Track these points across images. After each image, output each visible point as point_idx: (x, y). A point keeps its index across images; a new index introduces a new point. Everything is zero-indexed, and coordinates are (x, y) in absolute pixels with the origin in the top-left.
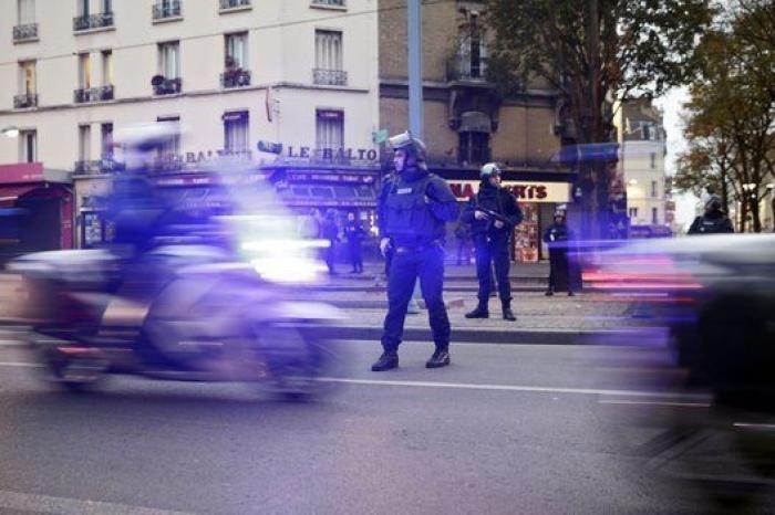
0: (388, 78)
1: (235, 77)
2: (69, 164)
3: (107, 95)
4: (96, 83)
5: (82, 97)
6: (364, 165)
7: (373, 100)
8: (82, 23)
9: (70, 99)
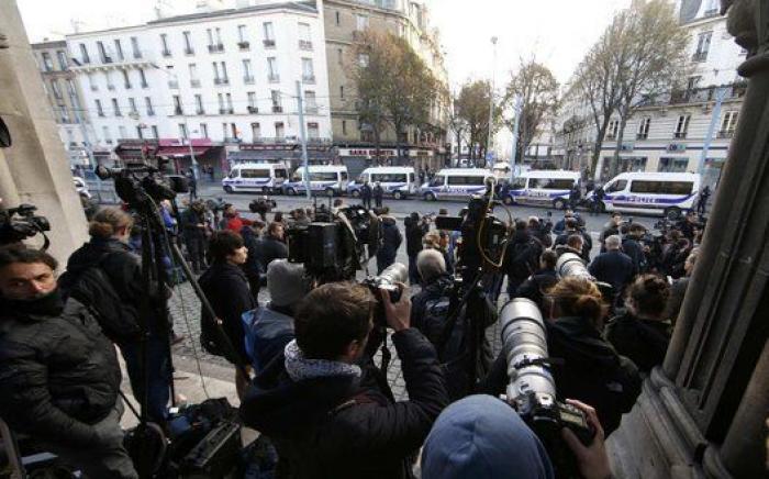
0: (336, 109)
1: (277, 109)
2: (221, 139)
3: (231, 112)
4: (226, 106)
5: (222, 112)
6: (326, 143)
7: (328, 119)
8: (217, 81)
9: (217, 113)
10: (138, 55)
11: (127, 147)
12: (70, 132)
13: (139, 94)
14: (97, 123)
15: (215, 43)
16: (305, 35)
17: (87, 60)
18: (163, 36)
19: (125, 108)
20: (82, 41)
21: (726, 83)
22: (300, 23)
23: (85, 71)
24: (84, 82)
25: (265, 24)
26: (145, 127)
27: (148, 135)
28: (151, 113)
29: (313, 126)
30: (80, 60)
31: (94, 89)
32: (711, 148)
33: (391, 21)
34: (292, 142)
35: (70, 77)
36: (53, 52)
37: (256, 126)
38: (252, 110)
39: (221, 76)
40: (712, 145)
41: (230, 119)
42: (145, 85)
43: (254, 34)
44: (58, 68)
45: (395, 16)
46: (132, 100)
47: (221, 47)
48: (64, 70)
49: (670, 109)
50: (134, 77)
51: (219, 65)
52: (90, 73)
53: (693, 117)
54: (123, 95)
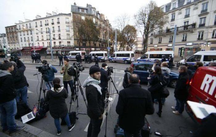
0: (75, 38)
1: (60, 38)
2: (47, 46)
3: (49, 39)
5: (47, 39)
6: (72, 47)
7: (73, 40)
10: (30, 27)
11: (25, 49)
12: (15, 45)
13: (30, 36)
14: (21, 43)
15: (47, 23)
16: (67, 21)
17: (20, 29)
18: (36, 23)
19: (27, 39)
20: (23, 24)
21: (181, 26)
22: (66, 18)
23: (19, 31)
24: (19, 34)
25: (58, 19)
26: (30, 44)
27: (31, 45)
28: (32, 40)
29: (69, 42)
30: (19, 29)
31: (21, 35)
32: (175, 45)
33: (91, 17)
34: (63, 46)
35: (16, 33)
36: (13, 28)
37: (55, 43)
38: (54, 39)
39: (48, 31)
40: (175, 44)
41: (49, 41)
42: (31, 34)
43: (55, 21)
44: (14, 31)
45: (92, 16)
46: (28, 37)
47: (48, 24)
48: (15, 32)
49: (167, 35)
50: (29, 32)
51: (47, 29)
52: (20, 32)
53: (173, 36)
54: (26, 36)
